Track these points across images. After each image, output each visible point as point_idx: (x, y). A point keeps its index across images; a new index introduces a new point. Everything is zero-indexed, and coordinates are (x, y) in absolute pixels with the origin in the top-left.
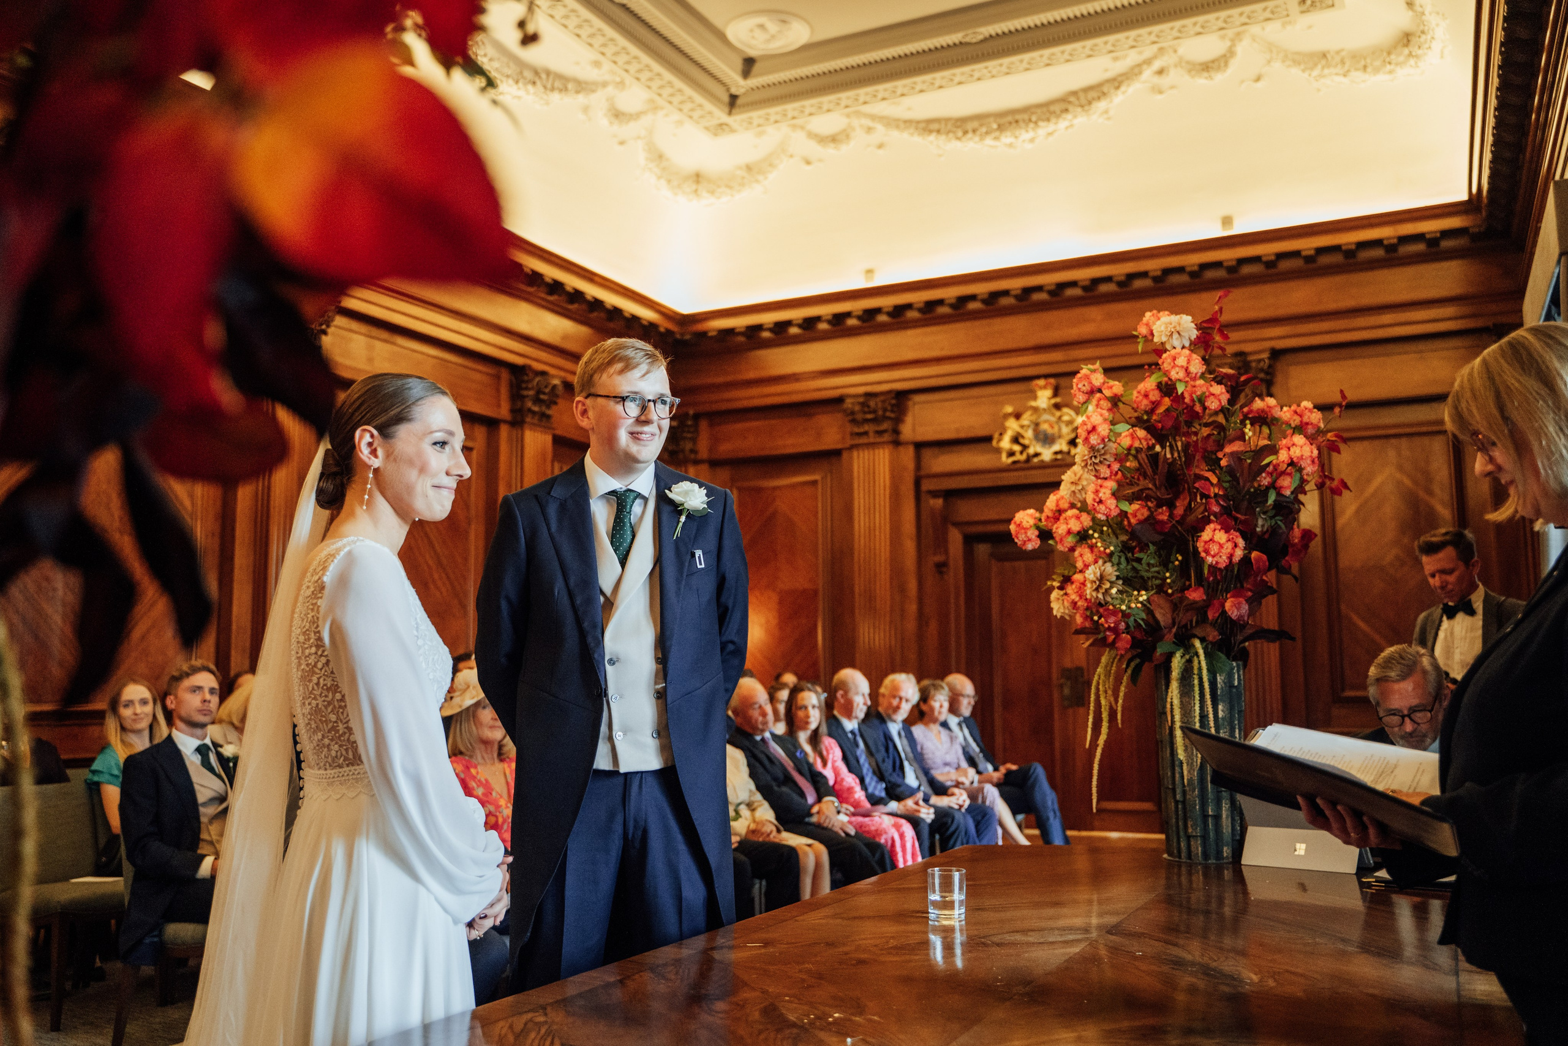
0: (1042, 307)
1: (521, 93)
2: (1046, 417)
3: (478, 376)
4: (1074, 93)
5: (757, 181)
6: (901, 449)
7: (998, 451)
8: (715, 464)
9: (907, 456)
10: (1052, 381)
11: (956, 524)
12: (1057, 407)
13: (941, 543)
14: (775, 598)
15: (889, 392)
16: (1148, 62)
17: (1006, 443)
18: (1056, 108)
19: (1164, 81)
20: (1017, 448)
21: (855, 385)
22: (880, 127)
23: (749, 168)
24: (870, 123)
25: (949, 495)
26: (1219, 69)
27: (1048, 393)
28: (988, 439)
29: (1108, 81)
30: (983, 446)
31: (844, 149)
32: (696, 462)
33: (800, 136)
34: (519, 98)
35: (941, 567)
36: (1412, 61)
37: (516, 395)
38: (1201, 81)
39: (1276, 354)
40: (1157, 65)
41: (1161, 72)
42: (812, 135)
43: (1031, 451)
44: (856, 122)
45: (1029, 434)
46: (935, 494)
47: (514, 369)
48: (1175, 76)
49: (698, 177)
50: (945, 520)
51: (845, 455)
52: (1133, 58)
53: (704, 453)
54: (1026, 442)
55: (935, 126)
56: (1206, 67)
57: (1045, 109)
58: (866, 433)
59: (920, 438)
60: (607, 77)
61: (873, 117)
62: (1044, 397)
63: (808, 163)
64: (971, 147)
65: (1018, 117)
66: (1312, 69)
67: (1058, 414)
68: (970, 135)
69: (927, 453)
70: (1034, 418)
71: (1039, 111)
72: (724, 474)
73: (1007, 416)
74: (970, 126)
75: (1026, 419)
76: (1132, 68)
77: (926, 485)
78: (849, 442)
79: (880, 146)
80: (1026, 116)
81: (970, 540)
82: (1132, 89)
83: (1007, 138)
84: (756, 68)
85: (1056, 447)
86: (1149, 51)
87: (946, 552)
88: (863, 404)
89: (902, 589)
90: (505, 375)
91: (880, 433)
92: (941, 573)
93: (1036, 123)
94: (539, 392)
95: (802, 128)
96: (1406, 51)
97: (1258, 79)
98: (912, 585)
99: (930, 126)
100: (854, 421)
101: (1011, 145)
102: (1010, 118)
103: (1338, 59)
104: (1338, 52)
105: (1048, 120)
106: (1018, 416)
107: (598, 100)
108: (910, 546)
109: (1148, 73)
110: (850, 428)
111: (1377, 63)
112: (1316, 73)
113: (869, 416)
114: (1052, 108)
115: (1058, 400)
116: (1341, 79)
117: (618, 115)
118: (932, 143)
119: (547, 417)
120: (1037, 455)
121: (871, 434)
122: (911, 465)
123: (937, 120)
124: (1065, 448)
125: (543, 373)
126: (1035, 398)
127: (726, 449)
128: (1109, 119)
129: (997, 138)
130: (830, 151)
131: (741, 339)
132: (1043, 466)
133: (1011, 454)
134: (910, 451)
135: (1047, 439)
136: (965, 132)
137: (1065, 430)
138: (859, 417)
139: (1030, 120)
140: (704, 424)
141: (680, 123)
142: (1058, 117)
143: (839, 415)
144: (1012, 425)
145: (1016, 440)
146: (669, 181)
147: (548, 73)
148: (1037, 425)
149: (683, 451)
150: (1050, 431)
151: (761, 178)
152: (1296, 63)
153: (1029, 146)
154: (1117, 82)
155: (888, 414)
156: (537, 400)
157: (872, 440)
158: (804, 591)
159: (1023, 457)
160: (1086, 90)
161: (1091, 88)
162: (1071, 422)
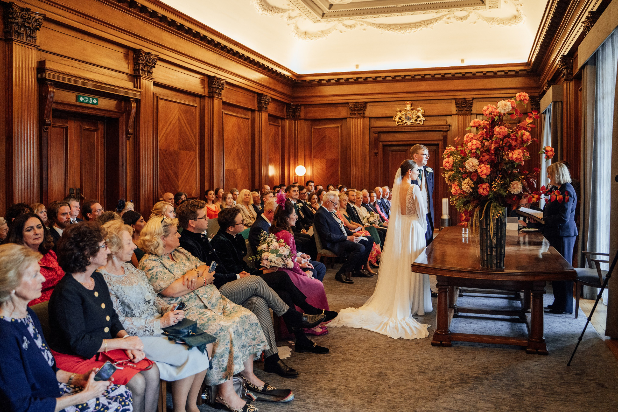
0: (409, 80)
1: (268, 14)
2: (409, 112)
3: (250, 97)
4: (424, 21)
5: (325, 36)
6: (365, 119)
7: (394, 121)
8: (305, 120)
9: (367, 121)
10: (410, 102)
11: (381, 141)
12: (412, 109)
13: (376, 147)
14: (325, 161)
15: (364, 102)
16: (445, 15)
17: (397, 119)
18: (418, 24)
19: (449, 21)
20: (400, 121)
21: (352, 99)
22: (365, 25)
23: (322, 32)
24: (362, 23)
25: (379, 133)
26: (465, 19)
27: (410, 105)
28: (392, 117)
29: (433, 19)
30: (391, 119)
31: (353, 29)
32: (300, 119)
33: (341, 24)
34: (266, 15)
35: (376, 154)
36: (516, 23)
37: (259, 102)
38: (459, 22)
39: (473, 99)
40: (448, 16)
41: (448, 18)
42: (344, 25)
43: (404, 122)
44: (358, 23)
45: (404, 117)
46: (375, 133)
47: (258, 94)
48: (452, 20)
49: (306, 33)
50: (377, 140)
51: (348, 119)
52: (442, 14)
53: (302, 116)
54: (403, 119)
55: (382, 26)
56: (461, 18)
58: (355, 114)
59: (371, 116)
60: (290, 8)
61: (364, 22)
62: (408, 107)
63: (341, 32)
64: (392, 33)
65: (406, 26)
66: (490, 22)
67: (413, 112)
68: (392, 29)
69: (373, 120)
70: (405, 112)
71: (413, 25)
72: (309, 123)
73: (397, 111)
74: (392, 27)
75: (403, 113)
76: (441, 16)
77: (372, 130)
78: (349, 116)
79: (364, 30)
80: (409, 26)
81: (384, 146)
82: (440, 22)
83: (402, 31)
84: (333, 7)
85: (411, 121)
86: (446, 13)
87: (378, 150)
88: (354, 105)
89: (365, 159)
90: (256, 96)
91: (360, 114)
92: (376, 155)
93: (411, 28)
94: (265, 101)
95: (341, 22)
96: (515, 20)
97: (475, 23)
98: (368, 158)
99: (380, 26)
100: (351, 110)
101: (403, 33)
102: (404, 26)
103: (497, 20)
104: (497, 18)
105: (416, 28)
106: (400, 112)
107: (286, 15)
108: (367, 147)
109: (445, 18)
110: (349, 112)
111: (507, 22)
112: (491, 23)
113: (357, 109)
114: (417, 24)
115: (413, 108)
116: (497, 25)
117: (290, 18)
118: (380, 31)
119: (266, 108)
120: (405, 123)
121: (357, 114)
122: (368, 124)
123: (383, 24)
124: (414, 122)
125: (266, 95)
126: (406, 107)
127: (310, 115)
128: (432, 29)
129: (399, 31)
130: (349, 30)
131: (316, 83)
132: (407, 126)
133: (398, 122)
134: (368, 119)
135: (409, 119)
136: (391, 29)
137: (414, 116)
138: (353, 109)
140: (303, 108)
141: (305, 19)
142: (418, 27)
143: (346, 108)
144: (399, 114)
145: (400, 119)
146: (298, 35)
147: (275, 8)
148: (406, 114)
149: (296, 116)
150: (410, 116)
151: (326, 35)
152: (486, 20)
153: (408, 34)
154: (436, 20)
155: (362, 109)
156: (265, 104)
157: (357, 116)
158: (334, 159)
159: (402, 123)
160: (427, 21)
161: (428, 20)
162: (416, 114)
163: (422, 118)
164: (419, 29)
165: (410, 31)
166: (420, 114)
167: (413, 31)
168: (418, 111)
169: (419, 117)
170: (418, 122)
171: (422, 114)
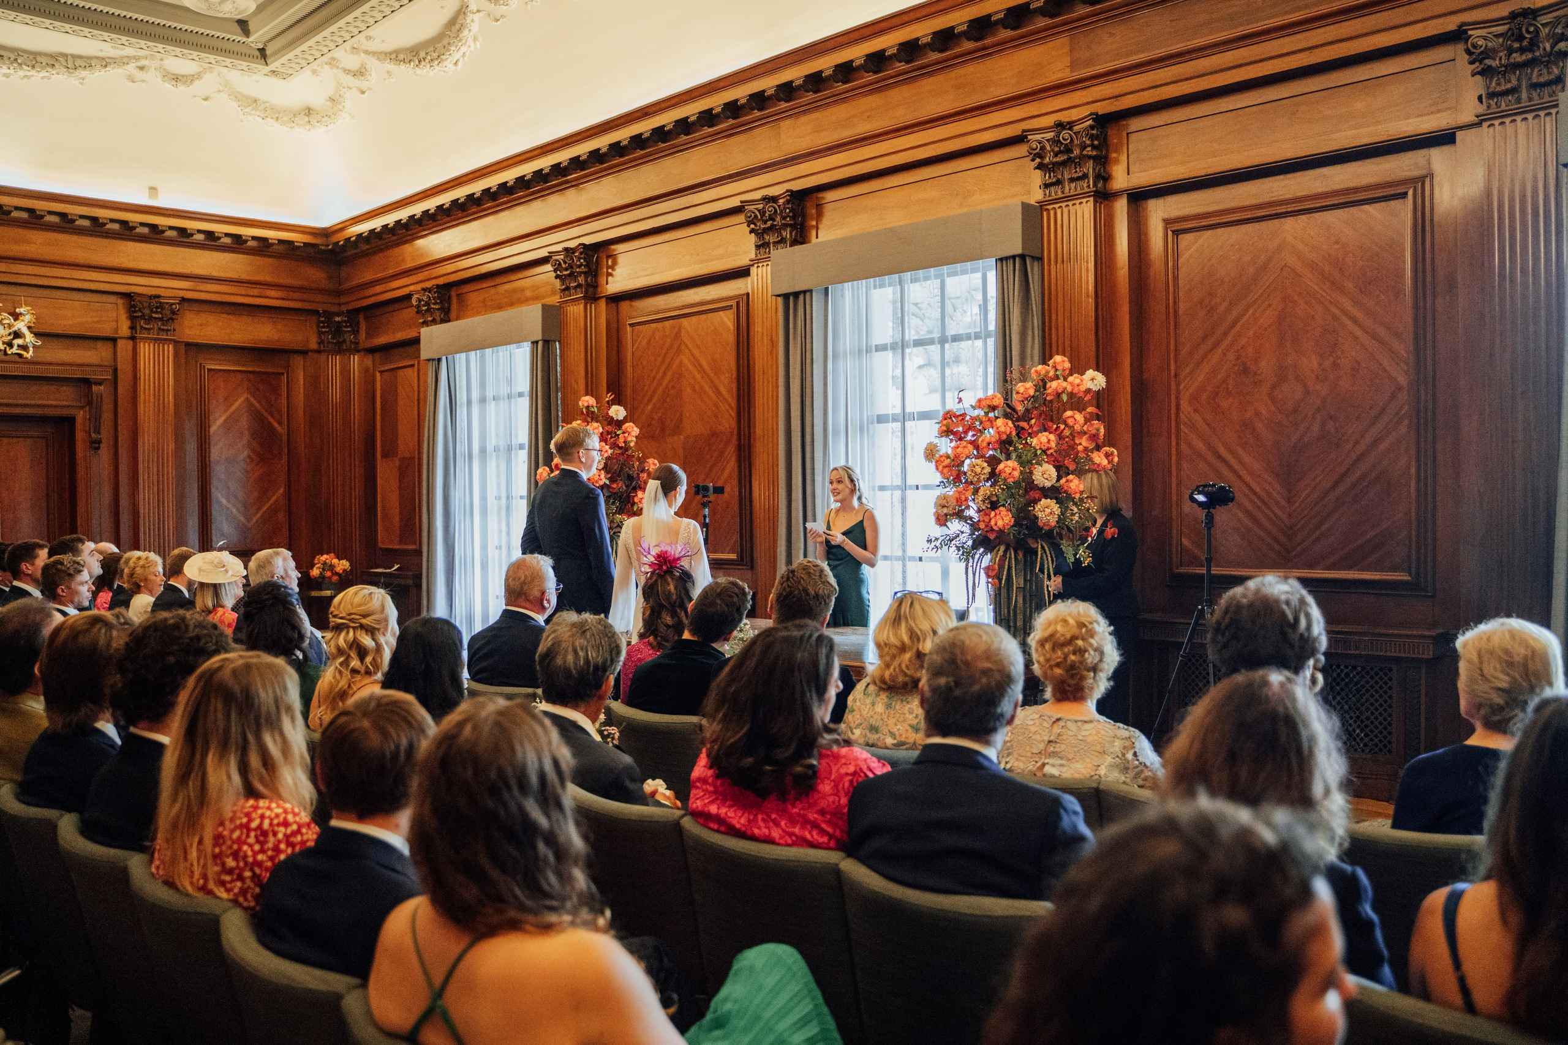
4: (65, 55)
16: (137, 58)
18: (44, 60)
19: (140, 75)
26: (185, 83)
29: (97, 58)
36: (308, 127)
38: (168, 86)
39: (183, 302)
40: (142, 63)
41: (142, 68)
48: (152, 77)
52: (129, 51)
56: (177, 79)
57: (31, 57)
66: (245, 107)
71: (26, 56)
76: (122, 57)
82: (114, 72)
86: (142, 53)
93: (20, 65)
96: (307, 119)
97: (206, 99)
103: (263, 106)
104: (264, 102)
105: (33, 67)
109: (131, 67)
111: (286, 119)
112: (247, 110)
114: (39, 59)
116: (260, 120)
128: (82, 84)
139: (16, 60)
142: (43, 68)
152: (237, 99)
154: (105, 62)
160: (75, 57)
161: (81, 57)
162: (10, 326)
163: (29, 338)
164: (43, 74)
165: (12, 71)
166: (21, 326)
167: (21, 73)
168: (16, 316)
169: (17, 335)
170: (15, 350)
171: (29, 328)
